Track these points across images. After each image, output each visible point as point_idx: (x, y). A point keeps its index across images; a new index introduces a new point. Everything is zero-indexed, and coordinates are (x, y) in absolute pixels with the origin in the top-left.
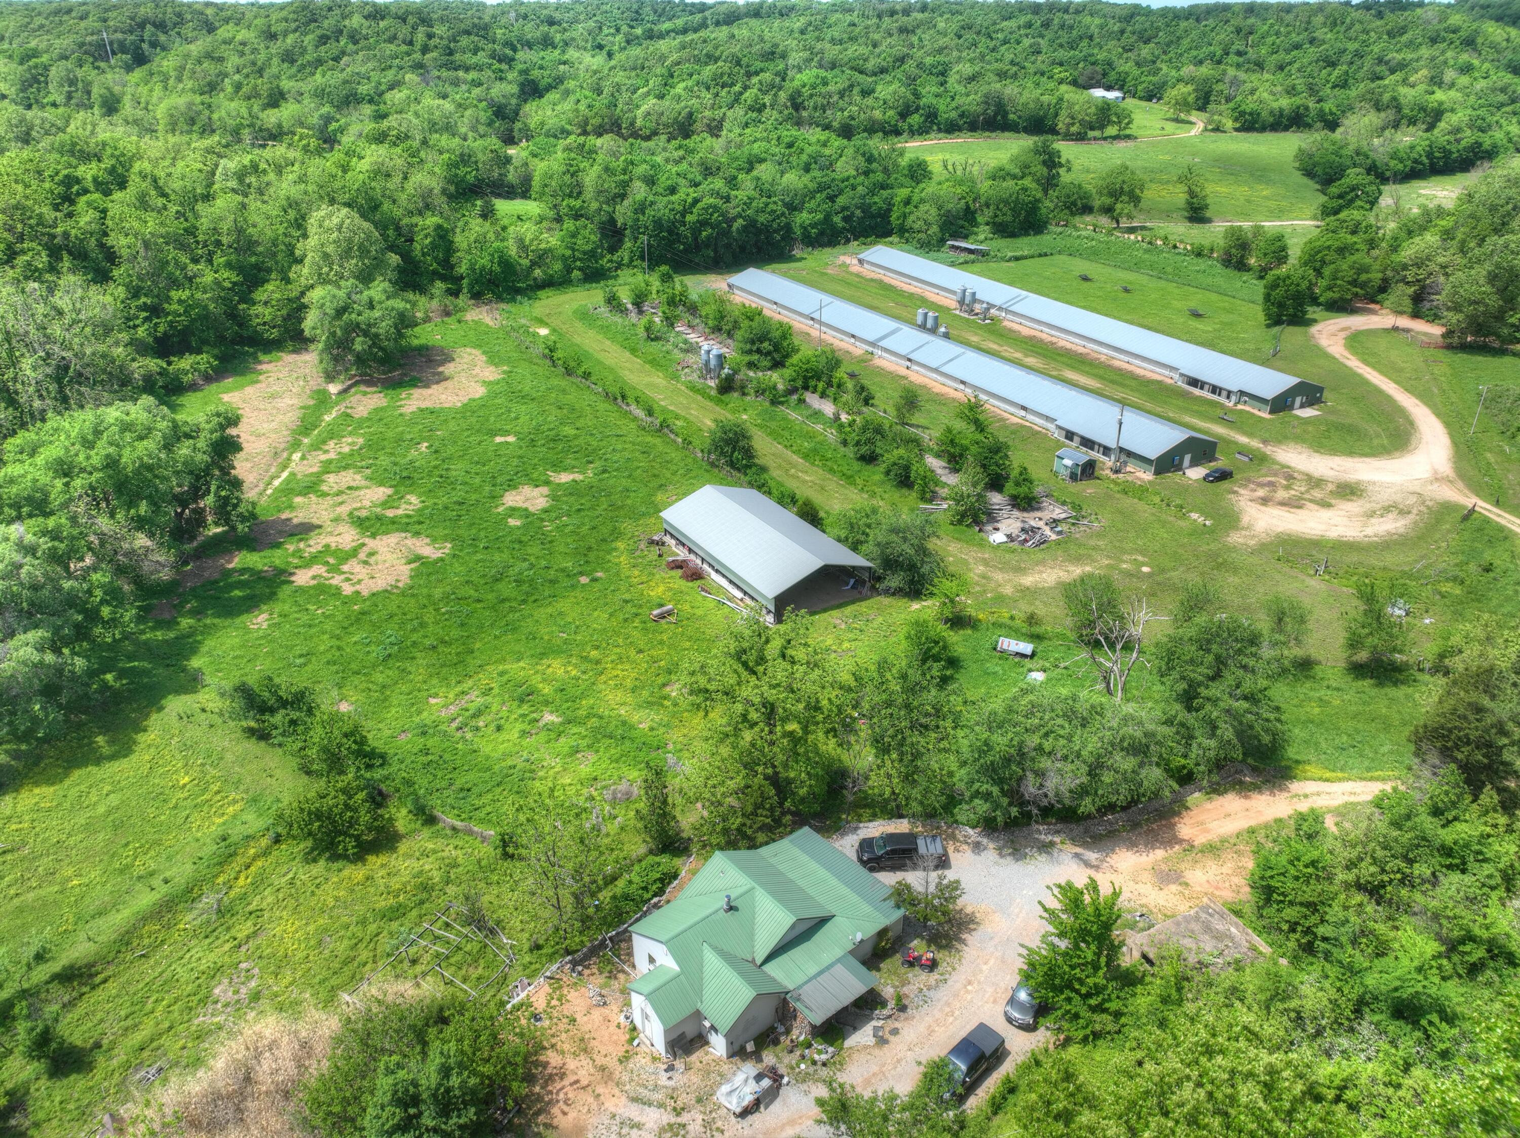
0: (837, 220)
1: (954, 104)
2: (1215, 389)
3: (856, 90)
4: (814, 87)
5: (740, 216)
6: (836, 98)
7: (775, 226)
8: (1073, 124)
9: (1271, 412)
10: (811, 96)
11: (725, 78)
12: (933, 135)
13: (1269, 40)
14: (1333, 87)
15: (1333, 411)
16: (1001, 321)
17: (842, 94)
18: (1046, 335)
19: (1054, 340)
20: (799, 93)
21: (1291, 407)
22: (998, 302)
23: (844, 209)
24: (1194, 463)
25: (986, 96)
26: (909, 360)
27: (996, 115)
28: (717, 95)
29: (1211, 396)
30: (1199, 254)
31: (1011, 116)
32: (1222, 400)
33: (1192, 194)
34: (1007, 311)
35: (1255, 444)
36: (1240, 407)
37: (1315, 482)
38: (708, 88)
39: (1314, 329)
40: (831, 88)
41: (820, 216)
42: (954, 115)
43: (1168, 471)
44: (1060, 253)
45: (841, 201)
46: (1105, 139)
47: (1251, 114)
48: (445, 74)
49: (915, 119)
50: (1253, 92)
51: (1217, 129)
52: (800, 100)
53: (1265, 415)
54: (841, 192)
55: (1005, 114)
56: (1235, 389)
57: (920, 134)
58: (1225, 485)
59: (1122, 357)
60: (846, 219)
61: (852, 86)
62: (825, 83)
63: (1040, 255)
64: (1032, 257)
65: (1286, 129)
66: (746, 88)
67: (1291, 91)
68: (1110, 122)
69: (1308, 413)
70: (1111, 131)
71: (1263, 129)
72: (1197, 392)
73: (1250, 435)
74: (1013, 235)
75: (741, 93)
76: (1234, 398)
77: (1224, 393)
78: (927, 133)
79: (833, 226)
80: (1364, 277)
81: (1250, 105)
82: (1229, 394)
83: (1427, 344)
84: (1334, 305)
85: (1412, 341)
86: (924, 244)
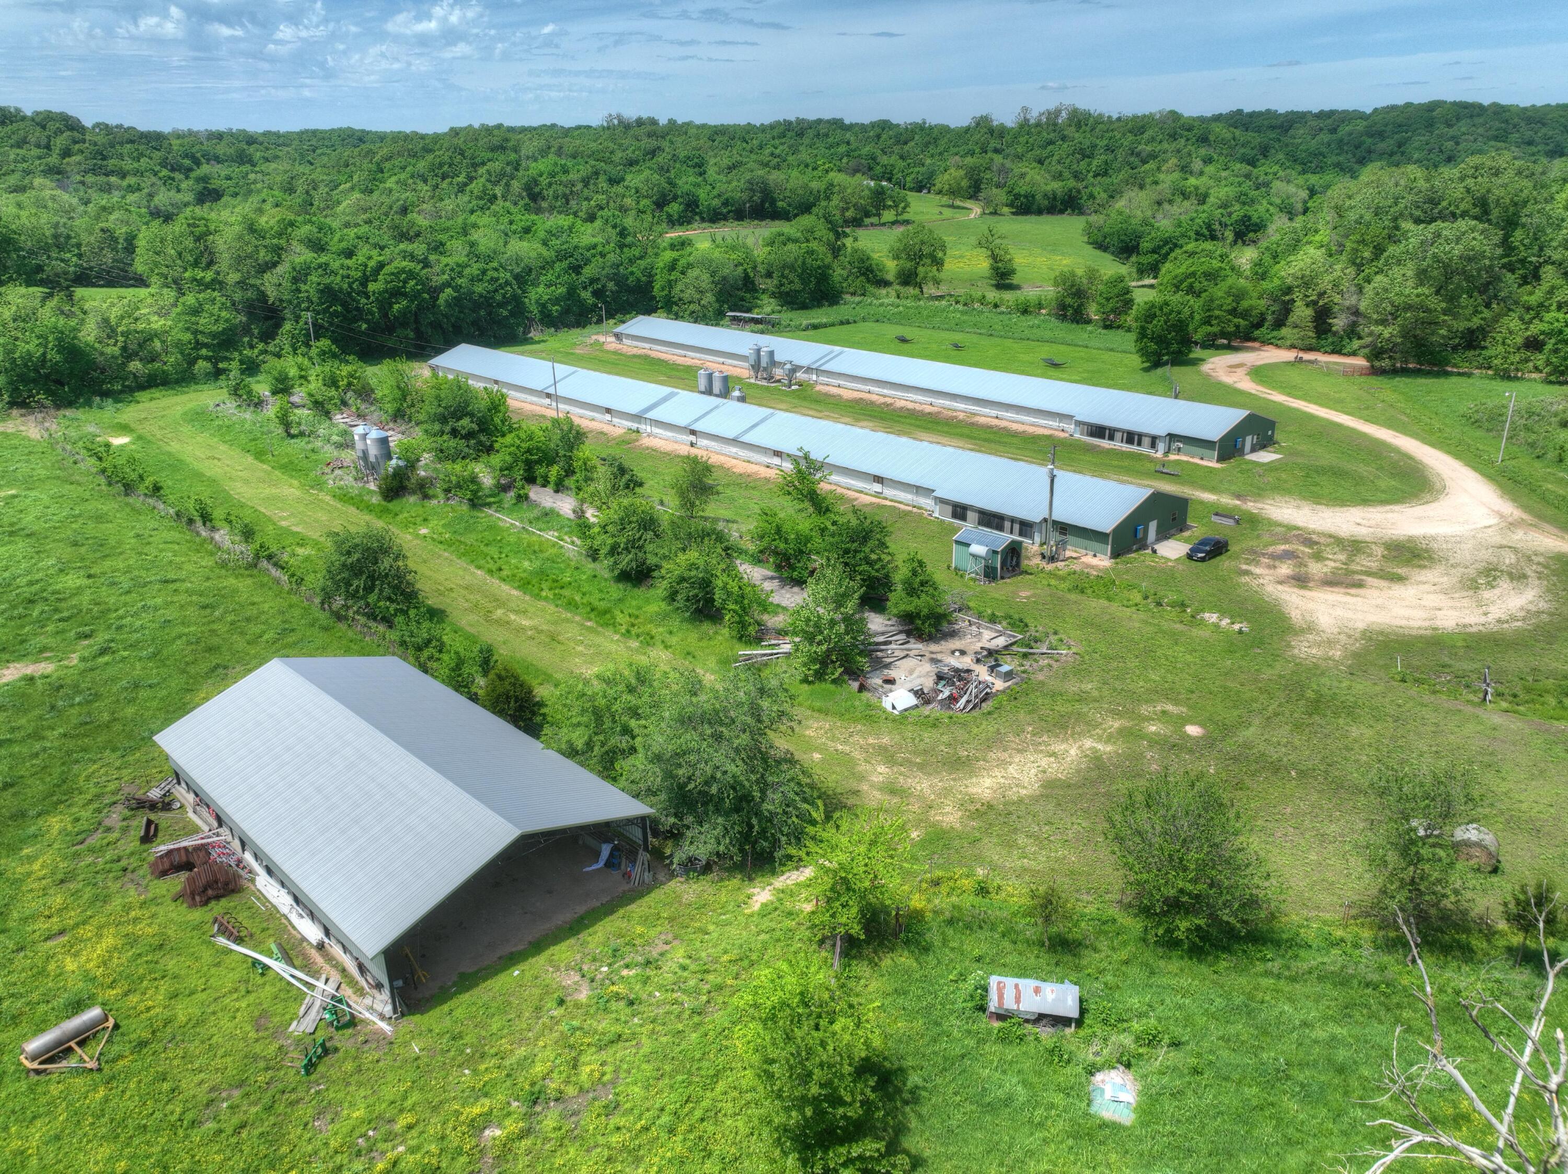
0: (586, 295)
1: (715, 192)
2: (1132, 437)
3: (602, 178)
4: (552, 175)
5: (447, 284)
6: (579, 186)
7: (498, 297)
8: (848, 209)
9: (1221, 459)
10: (550, 185)
11: (446, 167)
12: (695, 225)
13: (1022, 140)
14: (1095, 176)
15: (1292, 453)
16: (812, 386)
17: (586, 182)
18: (877, 394)
19: (889, 401)
20: (536, 182)
21: (1241, 452)
22: (804, 362)
23: (593, 281)
24: (1163, 535)
25: (750, 182)
26: (693, 432)
27: (763, 202)
28: (437, 186)
29: (1126, 447)
30: (1025, 312)
31: (780, 204)
32: (1145, 450)
33: (994, 257)
34: (818, 371)
35: (1227, 501)
36: (1172, 457)
37: (1354, 547)
38: (425, 181)
39: (1206, 368)
40: (573, 176)
41: (562, 290)
42: (716, 203)
43: (1130, 551)
44: (864, 319)
45: (588, 271)
46: (884, 224)
47: (1026, 197)
48: (90, 179)
49: (674, 208)
50: (1023, 176)
51: (995, 213)
52: (537, 190)
53: (1214, 464)
54: (587, 262)
55: (773, 202)
56: (1163, 433)
57: (681, 224)
58: (1223, 563)
59: (986, 411)
60: (596, 293)
61: (597, 173)
62: (566, 172)
63: (842, 323)
64: (833, 325)
65: (1061, 212)
66: (471, 179)
67: (1059, 176)
68: (886, 207)
69: (1265, 457)
70: (889, 216)
71: (1039, 212)
72: (1105, 444)
73: (1213, 490)
74: (804, 307)
75: (466, 185)
76: (1161, 447)
77: (1146, 441)
78: (689, 223)
79: (581, 303)
80: (1245, 304)
81: (1022, 188)
82: (1154, 440)
83: (1349, 373)
84: (1210, 344)
85: (1328, 371)
86: (698, 318)
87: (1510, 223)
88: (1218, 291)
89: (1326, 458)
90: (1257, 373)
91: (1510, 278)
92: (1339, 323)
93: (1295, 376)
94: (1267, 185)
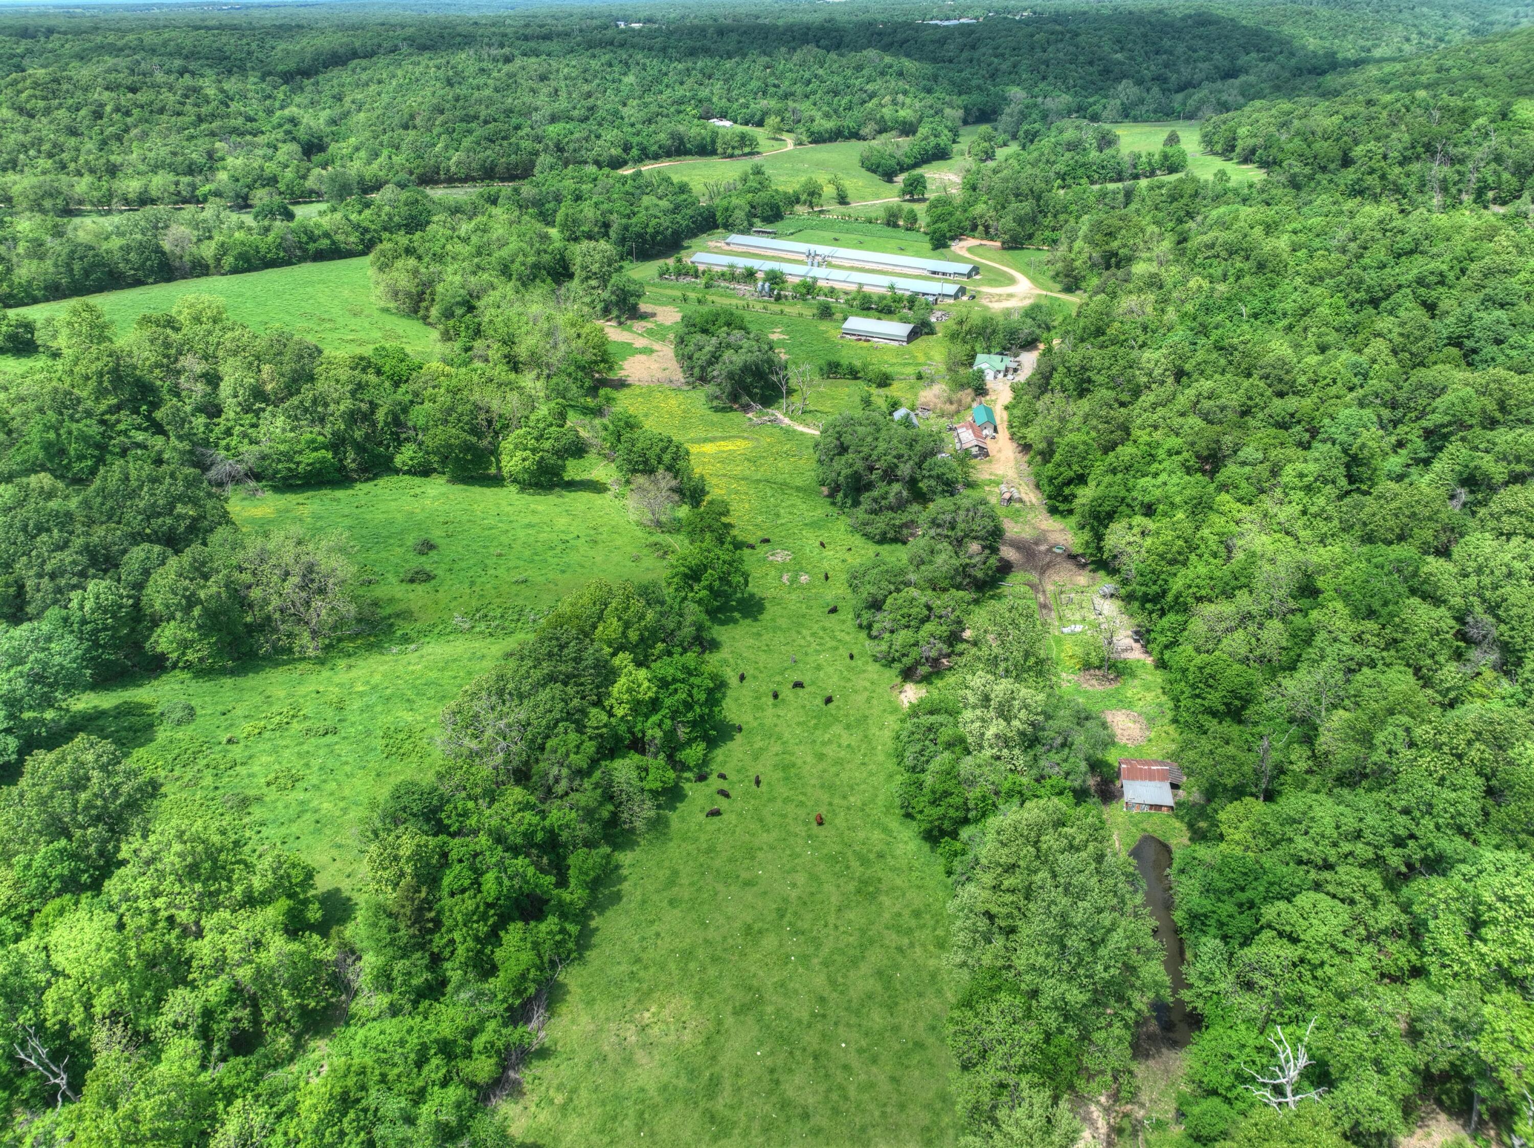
1: (654, 141)
2: (944, 273)
8: (728, 148)
9: (971, 278)
15: (985, 275)
16: (831, 262)
17: (587, 139)
18: (856, 264)
19: (863, 266)
21: (974, 276)
22: (827, 254)
24: (963, 295)
25: (671, 134)
27: (679, 146)
29: (945, 276)
30: (870, 222)
31: (688, 145)
33: (838, 189)
34: (833, 257)
35: (973, 287)
36: (957, 278)
37: (999, 295)
39: (953, 248)
40: (577, 135)
42: (655, 148)
43: (958, 299)
46: (745, 155)
47: (817, 132)
49: (634, 152)
50: (814, 119)
51: (801, 144)
52: (562, 146)
53: (969, 279)
55: (684, 144)
56: (952, 272)
57: (640, 162)
58: (977, 300)
59: (897, 268)
63: (799, 231)
64: (797, 232)
69: (981, 277)
71: (824, 142)
72: (937, 276)
73: (970, 285)
74: (772, 222)
76: (953, 276)
77: (948, 274)
78: (644, 160)
81: (814, 127)
82: (950, 274)
83: (996, 249)
84: (953, 238)
85: (990, 248)
86: (742, 232)
87: (1038, 198)
88: (953, 220)
89: (992, 276)
90: (970, 250)
91: (1040, 216)
92: (992, 231)
93: (980, 251)
94: (941, 111)
